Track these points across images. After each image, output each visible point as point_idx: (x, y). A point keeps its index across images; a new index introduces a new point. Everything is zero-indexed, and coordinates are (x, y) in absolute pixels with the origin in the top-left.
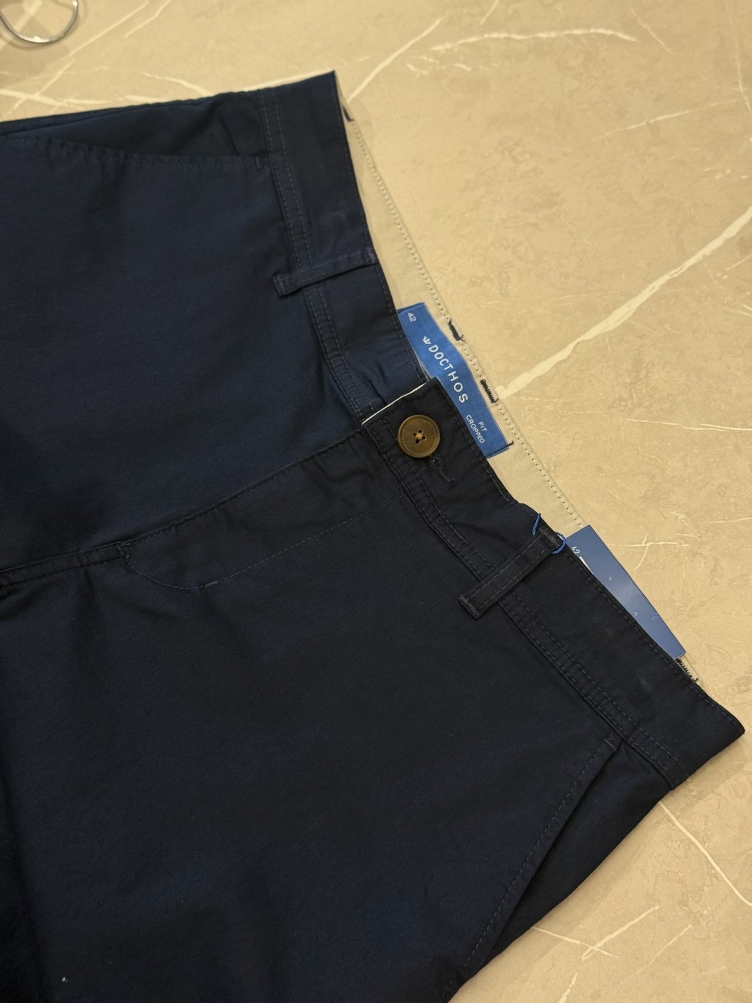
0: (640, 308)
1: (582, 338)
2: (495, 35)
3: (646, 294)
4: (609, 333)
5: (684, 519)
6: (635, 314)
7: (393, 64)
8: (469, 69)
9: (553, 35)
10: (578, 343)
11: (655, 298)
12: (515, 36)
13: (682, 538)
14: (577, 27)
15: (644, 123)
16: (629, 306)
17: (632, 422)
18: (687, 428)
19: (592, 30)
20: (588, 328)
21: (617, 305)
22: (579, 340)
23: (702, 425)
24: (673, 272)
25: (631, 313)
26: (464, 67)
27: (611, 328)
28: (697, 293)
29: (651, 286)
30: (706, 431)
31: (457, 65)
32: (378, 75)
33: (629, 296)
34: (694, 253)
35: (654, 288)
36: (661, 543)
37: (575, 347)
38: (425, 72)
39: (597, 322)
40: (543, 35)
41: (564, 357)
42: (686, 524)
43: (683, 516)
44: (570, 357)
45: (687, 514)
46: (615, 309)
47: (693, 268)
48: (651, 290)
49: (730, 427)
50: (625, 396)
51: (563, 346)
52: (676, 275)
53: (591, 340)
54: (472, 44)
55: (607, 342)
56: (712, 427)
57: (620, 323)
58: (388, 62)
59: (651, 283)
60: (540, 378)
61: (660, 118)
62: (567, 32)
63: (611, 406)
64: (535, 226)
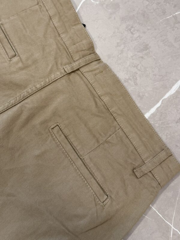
4: (172, 95)
10: (163, 100)
15: (172, 16)
20: (165, 94)
21: (173, 84)
22: (163, 99)
32: (82, 5)
37: (162, 102)
38: (97, 3)
39: (168, 91)
41: (159, 106)
44: (161, 105)
51: (158, 102)
53: (167, 98)
55: (172, 98)
60: (152, 114)
61: (176, 13)
63: (177, 122)
64: (142, 57)
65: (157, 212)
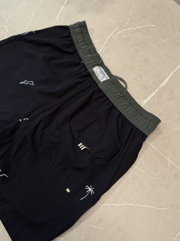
0: (169, 79)
1: (159, 87)
2: (129, 29)
3: (170, 76)
7: (110, 37)
8: (125, 36)
9: (140, 27)
11: (172, 77)
12: (133, 29)
14: (144, 25)
15: (161, 42)
16: (167, 79)
17: (173, 103)
19: (147, 25)
20: (160, 85)
21: (165, 79)
25: (168, 81)
26: (124, 36)
27: (165, 84)
31: (123, 36)
32: (108, 40)
33: (167, 77)
37: (158, 89)
38: (117, 38)
39: (161, 83)
40: (138, 28)
41: (157, 92)
47: (178, 70)
50: (171, 98)
51: (156, 89)
52: (175, 72)
53: (161, 87)
54: (125, 31)
55: (164, 87)
58: (109, 37)
59: (170, 74)
60: (153, 97)
61: (164, 41)
62: (143, 26)
63: (168, 100)
64: (145, 65)
65: (159, 152)
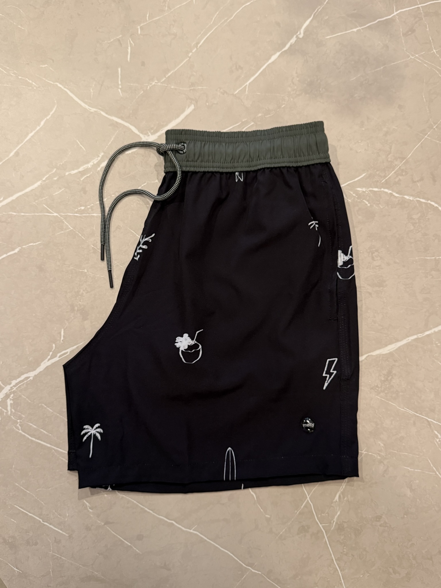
0: (399, 347)
2: (386, 190)
3: (404, 342)
5: (383, 447)
6: (397, 349)
8: (369, 205)
9: (411, 198)
12: (394, 194)
13: (379, 454)
16: (395, 345)
17: (378, 398)
18: (398, 408)
19: (429, 202)
23: (405, 408)
24: (419, 335)
25: (395, 349)
26: (367, 203)
27: (385, 353)
28: (425, 348)
29: (407, 339)
30: (405, 411)
33: (397, 340)
34: (431, 329)
35: (409, 340)
36: (370, 453)
40: (407, 197)
42: (382, 448)
43: (382, 445)
45: (384, 444)
46: (389, 344)
47: (428, 336)
48: (407, 340)
49: (415, 412)
50: (379, 386)
52: (420, 337)
56: (408, 410)
57: (389, 352)
59: (408, 337)
62: (418, 199)
